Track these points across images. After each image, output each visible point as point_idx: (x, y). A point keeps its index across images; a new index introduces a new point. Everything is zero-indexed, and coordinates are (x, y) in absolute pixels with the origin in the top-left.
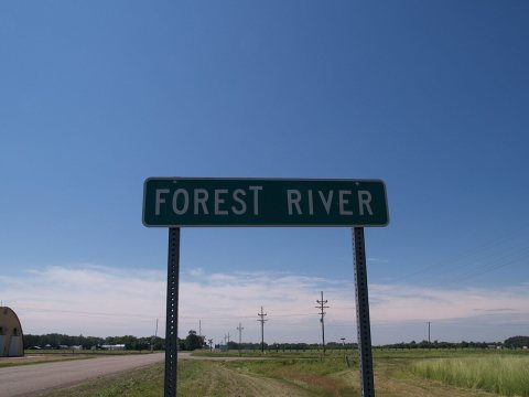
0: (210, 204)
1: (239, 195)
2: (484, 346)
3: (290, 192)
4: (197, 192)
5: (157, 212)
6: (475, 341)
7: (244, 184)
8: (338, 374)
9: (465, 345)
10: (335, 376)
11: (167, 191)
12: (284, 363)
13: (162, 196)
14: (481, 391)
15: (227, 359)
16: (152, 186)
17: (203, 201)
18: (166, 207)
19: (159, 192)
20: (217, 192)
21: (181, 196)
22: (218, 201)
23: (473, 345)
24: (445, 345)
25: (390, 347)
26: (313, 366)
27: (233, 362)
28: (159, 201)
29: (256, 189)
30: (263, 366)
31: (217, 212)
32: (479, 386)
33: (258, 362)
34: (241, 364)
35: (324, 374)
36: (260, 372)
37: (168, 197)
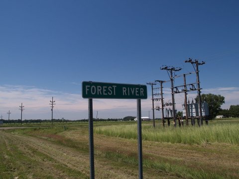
0: (102, 91)
1: (110, 88)
2: (116, 120)
3: (123, 88)
4: (98, 87)
5: (87, 93)
6: (113, 118)
7: (111, 85)
8: (61, 133)
9: (109, 120)
10: (60, 134)
11: (89, 86)
12: (35, 129)
13: (88, 88)
14: (120, 138)
15: (5, 128)
16: (85, 84)
17: (100, 90)
18: (89, 92)
19: (87, 86)
20: (104, 87)
21: (93, 88)
22: (104, 90)
23: (112, 120)
24: (101, 120)
25: (79, 121)
26: (49, 130)
27: (9, 130)
28: (87, 90)
29: (115, 87)
30: (25, 131)
31: (104, 94)
32: (120, 136)
33: (22, 129)
34: (14, 130)
35: (55, 133)
36: (24, 134)
37: (89, 88)
